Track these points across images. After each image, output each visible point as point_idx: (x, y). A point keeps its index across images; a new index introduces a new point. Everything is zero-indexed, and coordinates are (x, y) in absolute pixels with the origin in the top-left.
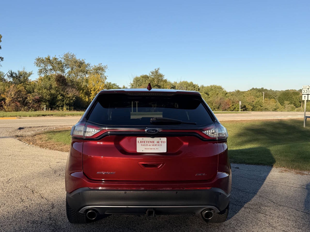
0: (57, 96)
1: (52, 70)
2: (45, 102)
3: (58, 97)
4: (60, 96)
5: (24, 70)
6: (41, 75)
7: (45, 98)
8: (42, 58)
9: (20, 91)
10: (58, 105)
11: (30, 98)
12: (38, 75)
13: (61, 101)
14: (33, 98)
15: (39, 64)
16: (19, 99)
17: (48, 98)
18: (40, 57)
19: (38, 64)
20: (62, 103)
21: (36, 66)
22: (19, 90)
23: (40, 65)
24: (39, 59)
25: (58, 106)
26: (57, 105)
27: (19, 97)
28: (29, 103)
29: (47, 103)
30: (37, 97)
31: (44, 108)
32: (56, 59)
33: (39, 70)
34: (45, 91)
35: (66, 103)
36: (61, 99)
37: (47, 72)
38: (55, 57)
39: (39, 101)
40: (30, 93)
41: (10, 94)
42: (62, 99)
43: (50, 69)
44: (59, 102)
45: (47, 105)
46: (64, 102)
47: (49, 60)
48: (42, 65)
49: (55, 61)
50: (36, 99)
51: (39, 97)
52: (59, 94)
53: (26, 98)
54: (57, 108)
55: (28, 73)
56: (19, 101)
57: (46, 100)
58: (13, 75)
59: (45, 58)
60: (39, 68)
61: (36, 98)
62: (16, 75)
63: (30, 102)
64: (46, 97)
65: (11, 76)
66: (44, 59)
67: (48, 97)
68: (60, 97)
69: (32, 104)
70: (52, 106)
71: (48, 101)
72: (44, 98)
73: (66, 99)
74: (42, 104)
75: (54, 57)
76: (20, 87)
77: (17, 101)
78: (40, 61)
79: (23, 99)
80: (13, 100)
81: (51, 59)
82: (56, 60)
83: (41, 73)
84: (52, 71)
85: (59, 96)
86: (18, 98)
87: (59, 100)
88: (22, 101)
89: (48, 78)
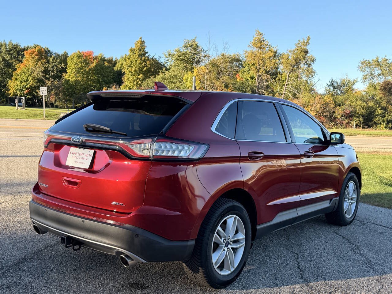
0: (375, 109)
1: (380, 75)
2: (358, 118)
3: (376, 111)
4: (381, 109)
5: (347, 77)
6: (365, 82)
7: (359, 113)
8: (369, 60)
9: (327, 104)
10: (376, 121)
11: (339, 112)
12: (362, 82)
13: (381, 116)
14: (343, 112)
15: (364, 68)
16: (325, 114)
17: (363, 113)
18: (365, 59)
19: (362, 69)
20: (381, 119)
21: (360, 71)
22: (326, 102)
23: (364, 70)
24: (364, 62)
25: (376, 124)
26: (374, 122)
27: (325, 110)
28: (337, 118)
29: (361, 119)
30: (348, 111)
31: (353, 126)
32: (386, 60)
33: (363, 75)
34: (359, 102)
35: (387, 118)
36: (381, 114)
37: (373, 78)
38: (385, 58)
39: (350, 116)
40: (340, 105)
41: (315, 107)
42: (383, 113)
43: (379, 74)
44: (378, 118)
45: (361, 121)
46: (385, 118)
47: (378, 62)
48: (368, 69)
49: (384, 64)
50: (346, 114)
51: (351, 111)
52: (379, 107)
53: (334, 112)
54: (375, 126)
55: (352, 80)
56: (326, 116)
57: (360, 115)
58: (334, 84)
59: (372, 60)
60: (363, 74)
61: (346, 112)
62: (338, 84)
63: (339, 117)
64: (360, 111)
65: (331, 86)
66: (370, 61)
67: (362, 110)
68: (379, 111)
69: (340, 120)
70: (367, 123)
71: (363, 116)
72: (357, 112)
73: (388, 114)
74: (354, 120)
75: (383, 58)
76: (327, 99)
77: (323, 116)
78: (365, 64)
79: (330, 114)
80: (318, 115)
81: (380, 60)
82: (386, 62)
83: (366, 80)
84: (380, 77)
85: (378, 109)
86: (325, 112)
87: (377, 115)
88: (329, 115)
89: (373, 86)
